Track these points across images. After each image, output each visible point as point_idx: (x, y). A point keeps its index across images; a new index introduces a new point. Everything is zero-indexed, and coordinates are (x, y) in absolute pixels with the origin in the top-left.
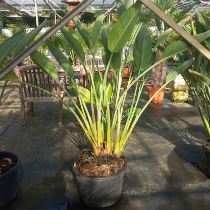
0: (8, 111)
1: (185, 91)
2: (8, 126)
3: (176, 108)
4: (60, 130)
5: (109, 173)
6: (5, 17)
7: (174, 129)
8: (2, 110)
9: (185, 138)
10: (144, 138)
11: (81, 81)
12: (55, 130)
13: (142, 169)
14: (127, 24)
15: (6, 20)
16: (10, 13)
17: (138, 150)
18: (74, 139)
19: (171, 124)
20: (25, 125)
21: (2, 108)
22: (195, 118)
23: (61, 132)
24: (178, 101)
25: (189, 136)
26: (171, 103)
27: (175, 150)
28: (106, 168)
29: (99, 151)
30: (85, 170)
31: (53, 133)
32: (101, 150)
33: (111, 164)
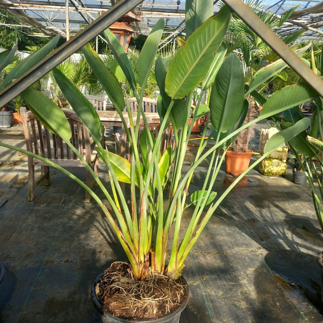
0: (12, 175)
1: (281, 160)
2: (7, 201)
3: (267, 185)
4: (87, 213)
5: (155, 312)
6: (26, 36)
7: (265, 220)
8: (2, 174)
9: (282, 239)
10: (218, 234)
11: (123, 138)
12: (79, 211)
13: (213, 293)
14: (201, 49)
15: (27, 40)
16: (34, 31)
17: (208, 257)
18: (106, 230)
19: (260, 211)
20: (33, 200)
21: (4, 171)
22: (297, 204)
23: (87, 217)
24: (270, 174)
25: (289, 234)
26: (259, 177)
27: (266, 259)
28: (150, 304)
29: (141, 269)
30: (113, 304)
31: (75, 217)
32: (145, 267)
33: (161, 295)
